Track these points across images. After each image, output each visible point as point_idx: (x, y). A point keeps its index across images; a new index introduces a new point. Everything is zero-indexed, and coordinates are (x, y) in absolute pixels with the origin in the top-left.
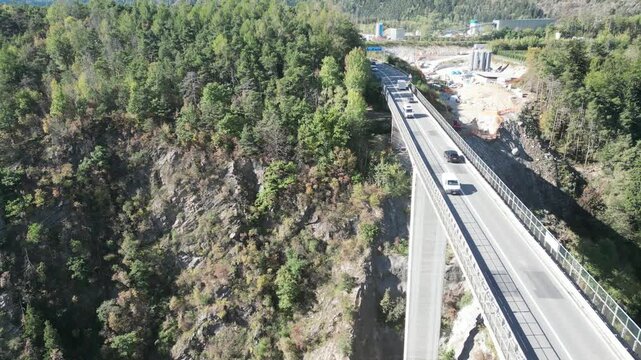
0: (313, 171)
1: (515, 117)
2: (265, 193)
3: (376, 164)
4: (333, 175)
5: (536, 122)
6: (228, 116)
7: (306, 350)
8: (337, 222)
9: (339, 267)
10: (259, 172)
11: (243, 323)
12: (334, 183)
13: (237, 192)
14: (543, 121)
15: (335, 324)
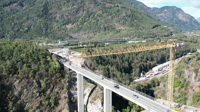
0: (53, 78)
1: (83, 63)
2: (43, 84)
3: (65, 75)
4: (57, 79)
5: (86, 64)
6: (32, 70)
8: (60, 87)
9: (62, 96)
10: (41, 81)
13: (37, 86)
14: (87, 63)
15: (64, 106)
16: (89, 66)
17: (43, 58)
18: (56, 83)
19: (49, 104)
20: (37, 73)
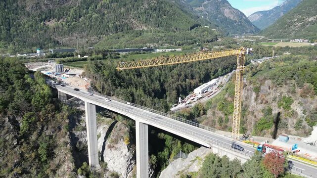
0: (41, 113)
1: (90, 86)
2: (23, 125)
3: (61, 107)
4: (48, 113)
5: (95, 87)
7: (56, 170)
8: (54, 128)
9: (60, 141)
10: (18, 119)
12: (49, 116)
13: (12, 128)
14: (97, 86)
15: (65, 157)
16: (100, 90)
17: (18, 78)
18: (47, 121)
19: (38, 157)
20: (10, 106)
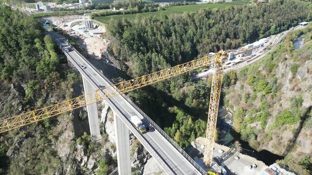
0: (45, 81)
1: (105, 50)
2: (28, 91)
3: (67, 74)
4: (53, 81)
5: (112, 51)
6: (5, 68)
7: (59, 136)
8: (58, 96)
10: (24, 85)
11: (33, 136)
12: (54, 84)
13: (17, 94)
15: (67, 125)
16: (116, 55)
17: (27, 43)
18: (52, 88)
19: (41, 123)
20: (14, 73)
